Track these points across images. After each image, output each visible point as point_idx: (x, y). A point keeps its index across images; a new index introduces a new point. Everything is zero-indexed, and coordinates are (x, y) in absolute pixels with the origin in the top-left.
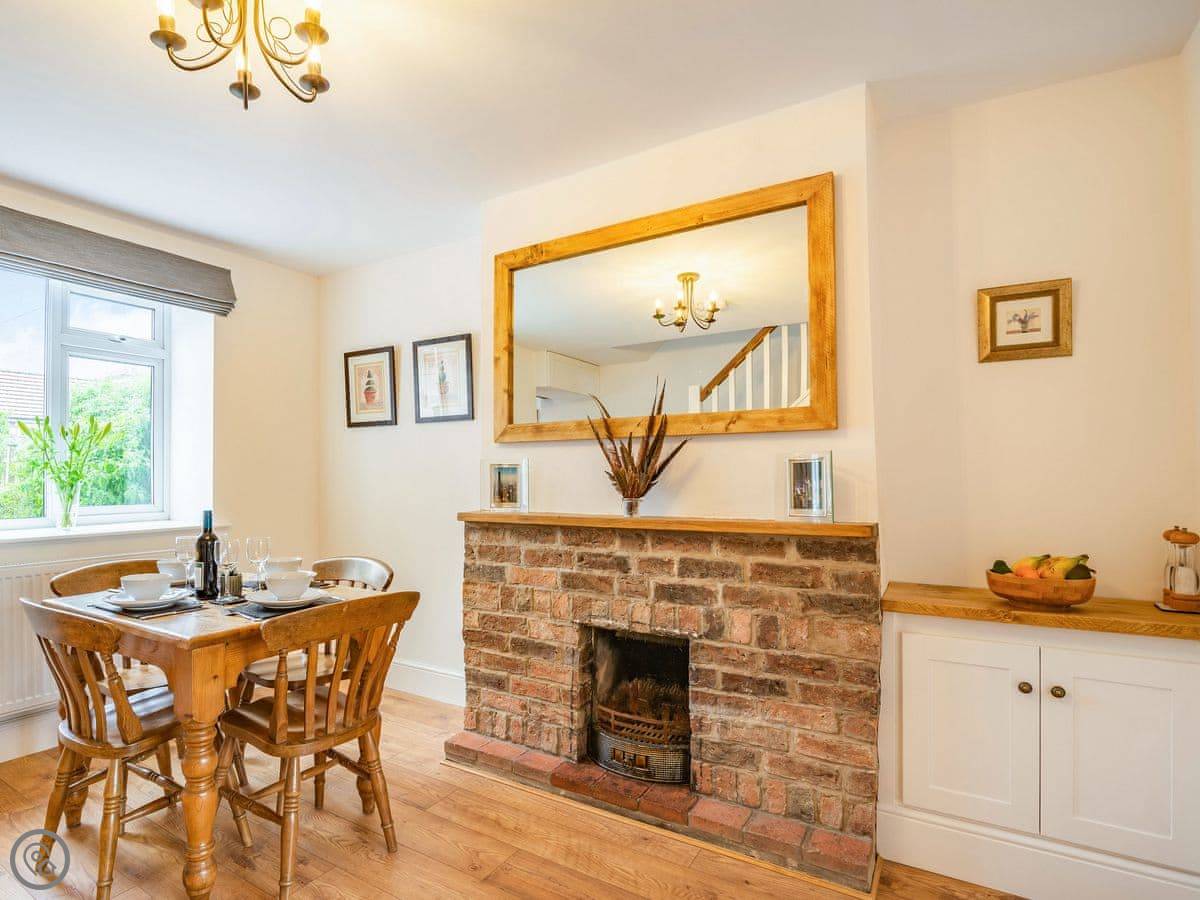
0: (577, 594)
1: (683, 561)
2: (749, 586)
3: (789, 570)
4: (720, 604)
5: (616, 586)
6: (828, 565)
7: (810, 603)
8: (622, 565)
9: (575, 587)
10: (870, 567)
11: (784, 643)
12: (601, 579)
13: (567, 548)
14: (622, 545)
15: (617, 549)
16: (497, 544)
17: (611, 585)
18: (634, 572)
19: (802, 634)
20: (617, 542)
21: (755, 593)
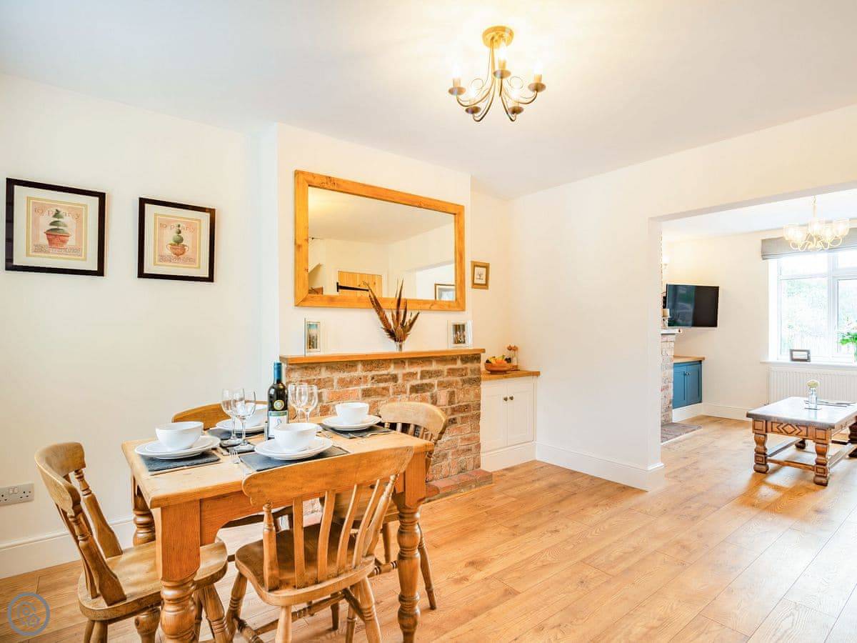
0: (370, 400)
1: (422, 372)
2: (446, 379)
3: (458, 370)
4: (436, 389)
5: (391, 391)
6: (469, 365)
7: (464, 382)
8: (395, 378)
9: (369, 396)
10: (478, 364)
11: (456, 401)
12: (384, 388)
13: (364, 374)
14: (395, 367)
15: (392, 370)
16: (315, 378)
17: (388, 391)
18: (400, 381)
19: (461, 396)
20: (392, 366)
21: (448, 382)
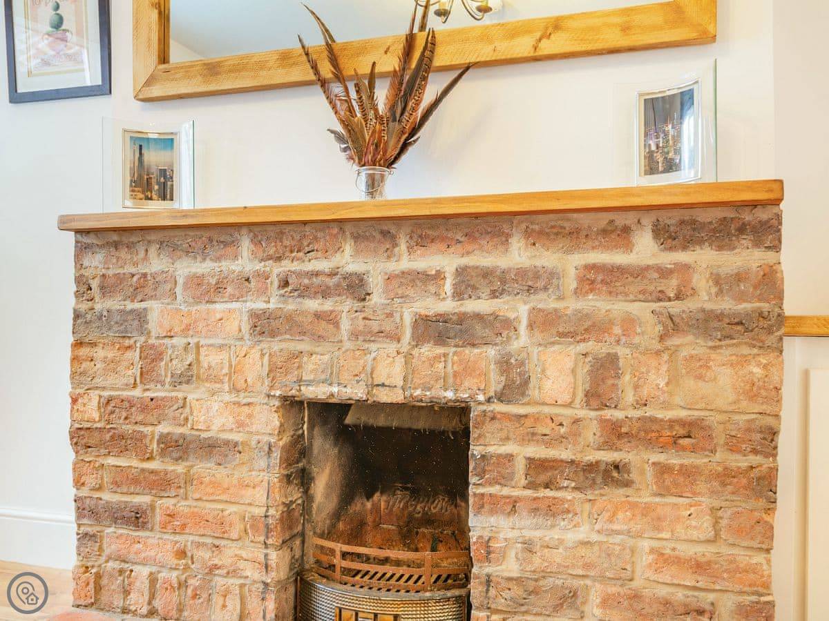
0: (276, 345)
1: (461, 272)
2: (572, 305)
3: (639, 272)
4: (522, 340)
5: (345, 325)
6: (703, 258)
7: (673, 325)
8: (356, 287)
9: (273, 334)
10: (770, 256)
11: (630, 397)
12: (318, 316)
13: (259, 266)
14: (357, 252)
15: (348, 259)
16: (133, 270)
17: (337, 325)
18: (377, 299)
19: (657, 379)
20: (348, 248)
21: (582, 316)
